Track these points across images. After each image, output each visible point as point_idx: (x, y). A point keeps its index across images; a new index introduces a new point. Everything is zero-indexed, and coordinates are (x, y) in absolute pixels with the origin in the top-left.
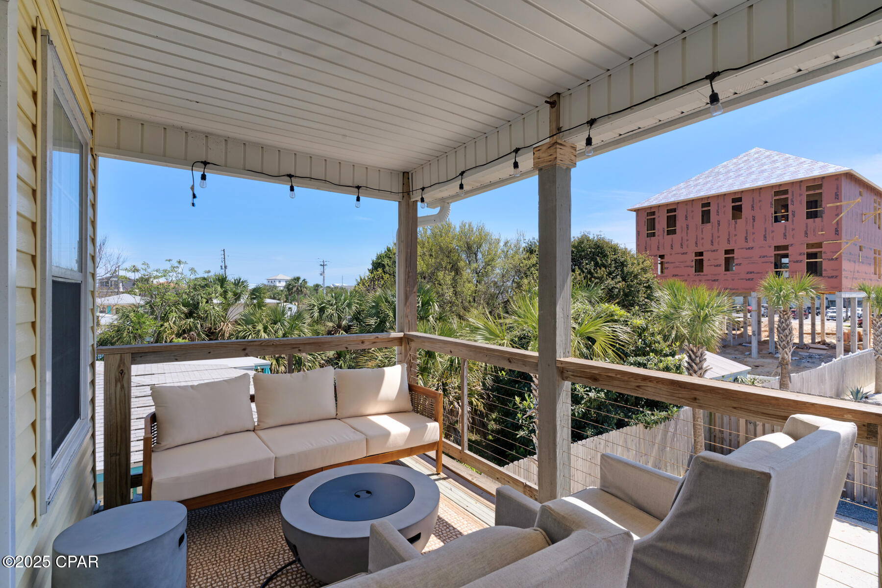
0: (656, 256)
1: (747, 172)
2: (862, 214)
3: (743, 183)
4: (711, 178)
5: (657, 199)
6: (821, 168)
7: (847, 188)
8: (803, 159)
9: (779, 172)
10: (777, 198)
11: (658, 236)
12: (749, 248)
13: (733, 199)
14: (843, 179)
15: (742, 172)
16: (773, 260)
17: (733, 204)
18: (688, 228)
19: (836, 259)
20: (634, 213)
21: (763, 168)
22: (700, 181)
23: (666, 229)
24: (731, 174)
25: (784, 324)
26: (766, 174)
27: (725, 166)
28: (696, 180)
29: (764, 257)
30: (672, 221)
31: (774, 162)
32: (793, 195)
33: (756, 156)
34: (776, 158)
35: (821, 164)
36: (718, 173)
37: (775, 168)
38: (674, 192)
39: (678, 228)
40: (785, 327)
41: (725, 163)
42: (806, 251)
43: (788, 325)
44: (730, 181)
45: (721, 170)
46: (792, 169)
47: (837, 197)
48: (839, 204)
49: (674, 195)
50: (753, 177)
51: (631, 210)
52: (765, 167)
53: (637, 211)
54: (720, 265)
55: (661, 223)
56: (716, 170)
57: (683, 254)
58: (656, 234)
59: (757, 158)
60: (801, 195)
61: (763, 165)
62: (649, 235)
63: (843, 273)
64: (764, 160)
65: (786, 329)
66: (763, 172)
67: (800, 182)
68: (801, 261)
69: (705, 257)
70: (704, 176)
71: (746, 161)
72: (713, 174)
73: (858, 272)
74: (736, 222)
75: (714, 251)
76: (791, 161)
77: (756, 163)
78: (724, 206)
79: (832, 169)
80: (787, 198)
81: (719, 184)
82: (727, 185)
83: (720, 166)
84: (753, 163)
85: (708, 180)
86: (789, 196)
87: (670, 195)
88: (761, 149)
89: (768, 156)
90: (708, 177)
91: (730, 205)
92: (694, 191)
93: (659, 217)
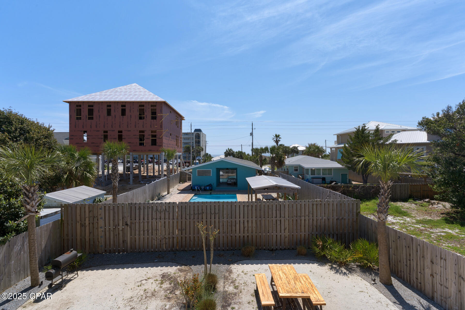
0: (82, 131)
1: (129, 94)
2: (171, 121)
3: (127, 98)
4: (113, 93)
5: (82, 98)
6: (156, 98)
7: (164, 108)
8: (151, 93)
9: (141, 96)
10: (140, 108)
11: (83, 120)
12: (129, 131)
13: (122, 105)
14: (163, 104)
15: (127, 93)
16: (138, 137)
17: (122, 108)
18: (99, 117)
19: (161, 138)
20: (68, 104)
21: (136, 93)
22: (108, 93)
23: (88, 116)
24: (123, 93)
25: (114, 167)
26: (136, 96)
27: (120, 89)
28: (106, 92)
29: (135, 135)
30: (91, 112)
31: (141, 92)
32: (146, 108)
33: (134, 87)
34: (142, 90)
35: (156, 96)
36: (117, 91)
37: (140, 94)
38: (93, 96)
39: (94, 116)
40: (115, 169)
41: (121, 87)
42: (150, 134)
43: (116, 168)
44: (121, 96)
45: (119, 90)
46: (146, 96)
47: (161, 112)
48: (162, 115)
49: (93, 98)
50: (131, 96)
51: (66, 102)
52: (137, 93)
53: (70, 103)
54: (116, 138)
55: (85, 113)
56: (116, 90)
57: (97, 131)
58: (82, 119)
59: (134, 88)
60: (149, 108)
61: (136, 92)
62: (77, 119)
63: (163, 144)
64: (137, 90)
65: (115, 170)
66: (135, 95)
67: (149, 102)
68: (149, 138)
69: (109, 134)
70: (110, 91)
71: (130, 88)
72: (114, 91)
73: (170, 144)
74: (123, 117)
75: (113, 131)
76: (147, 93)
77: (134, 90)
78: (118, 108)
79: (160, 99)
80: (144, 109)
81: (116, 96)
82: (119, 98)
83: (118, 88)
84: (133, 90)
85: (111, 93)
86: (145, 108)
87: (90, 97)
88: (137, 85)
89: (139, 89)
90: (112, 92)
91: (121, 108)
92: (104, 98)
93: (83, 108)
